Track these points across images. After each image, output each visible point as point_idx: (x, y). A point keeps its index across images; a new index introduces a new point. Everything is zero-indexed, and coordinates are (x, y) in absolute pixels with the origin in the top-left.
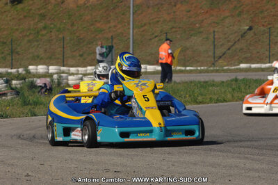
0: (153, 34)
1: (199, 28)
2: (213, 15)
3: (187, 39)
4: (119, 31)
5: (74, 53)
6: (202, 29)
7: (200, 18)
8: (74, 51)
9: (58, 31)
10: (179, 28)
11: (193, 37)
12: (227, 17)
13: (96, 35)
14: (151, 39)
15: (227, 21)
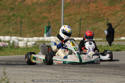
0: (76, 20)
1: (103, 17)
2: (111, 10)
3: (96, 23)
4: (57, 18)
5: (30, 31)
6: (104, 18)
7: (104, 11)
8: (30, 30)
9: (21, 17)
10: (91, 17)
11: (99, 22)
12: (119, 11)
13: (43, 20)
14: (74, 23)
15: (119, 13)
